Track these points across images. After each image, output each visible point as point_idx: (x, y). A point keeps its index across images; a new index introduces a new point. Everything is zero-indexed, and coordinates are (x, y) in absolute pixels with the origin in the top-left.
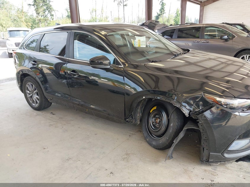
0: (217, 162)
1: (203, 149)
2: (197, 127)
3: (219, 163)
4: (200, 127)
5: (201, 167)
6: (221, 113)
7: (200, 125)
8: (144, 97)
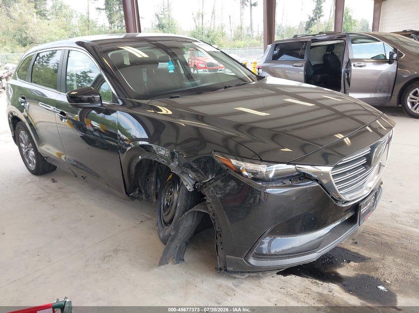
0: (242, 273)
1: (217, 247)
2: (204, 209)
3: (247, 275)
4: (210, 209)
5: (218, 280)
6: (236, 187)
7: (208, 206)
8: (140, 157)
